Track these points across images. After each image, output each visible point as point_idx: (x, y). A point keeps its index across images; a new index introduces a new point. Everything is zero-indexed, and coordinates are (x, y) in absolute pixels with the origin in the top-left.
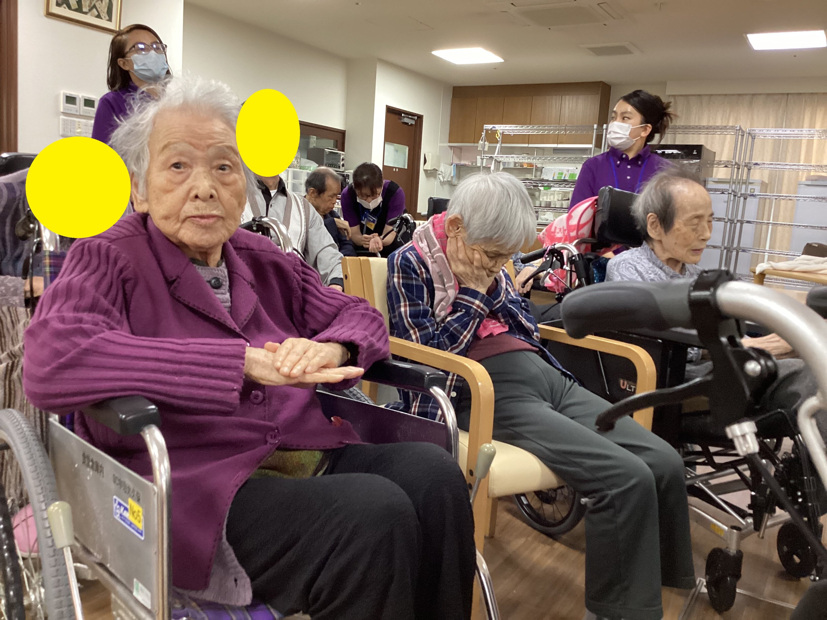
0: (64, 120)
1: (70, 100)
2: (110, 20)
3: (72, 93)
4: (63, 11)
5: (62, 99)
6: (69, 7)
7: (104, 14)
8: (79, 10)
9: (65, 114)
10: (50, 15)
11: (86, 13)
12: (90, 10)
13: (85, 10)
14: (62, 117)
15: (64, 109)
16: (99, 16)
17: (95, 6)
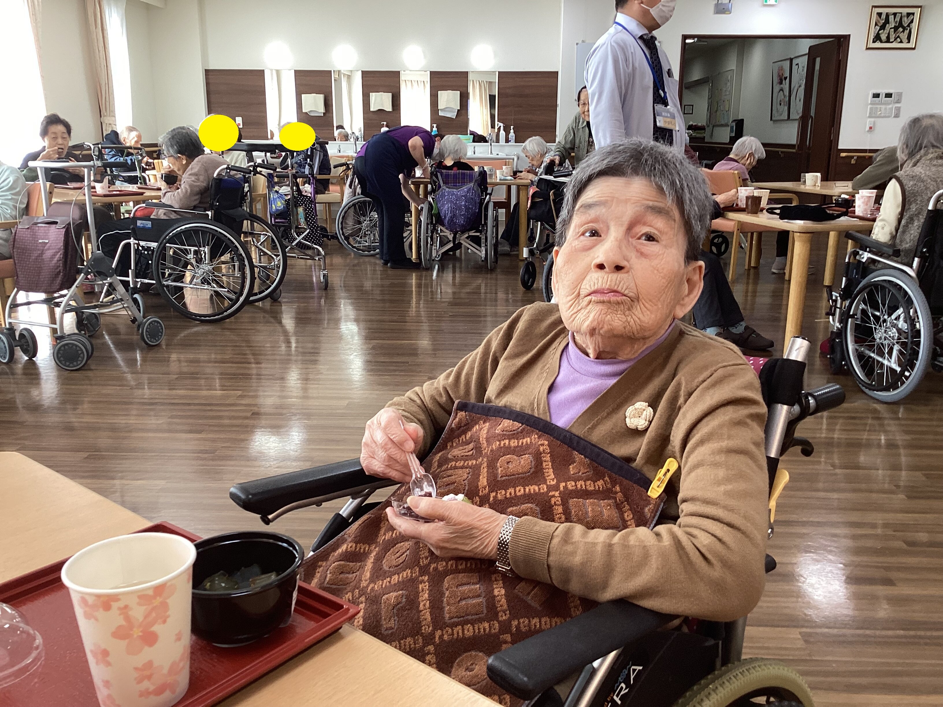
0: (871, 109)
1: (876, 96)
2: (909, 42)
3: (877, 91)
4: (878, 45)
5: (871, 96)
6: (881, 42)
7: (905, 40)
8: (888, 41)
9: (871, 104)
10: (867, 49)
11: (892, 42)
12: (895, 39)
13: (891, 40)
14: (870, 106)
15: (871, 101)
16: (901, 42)
17: (899, 37)
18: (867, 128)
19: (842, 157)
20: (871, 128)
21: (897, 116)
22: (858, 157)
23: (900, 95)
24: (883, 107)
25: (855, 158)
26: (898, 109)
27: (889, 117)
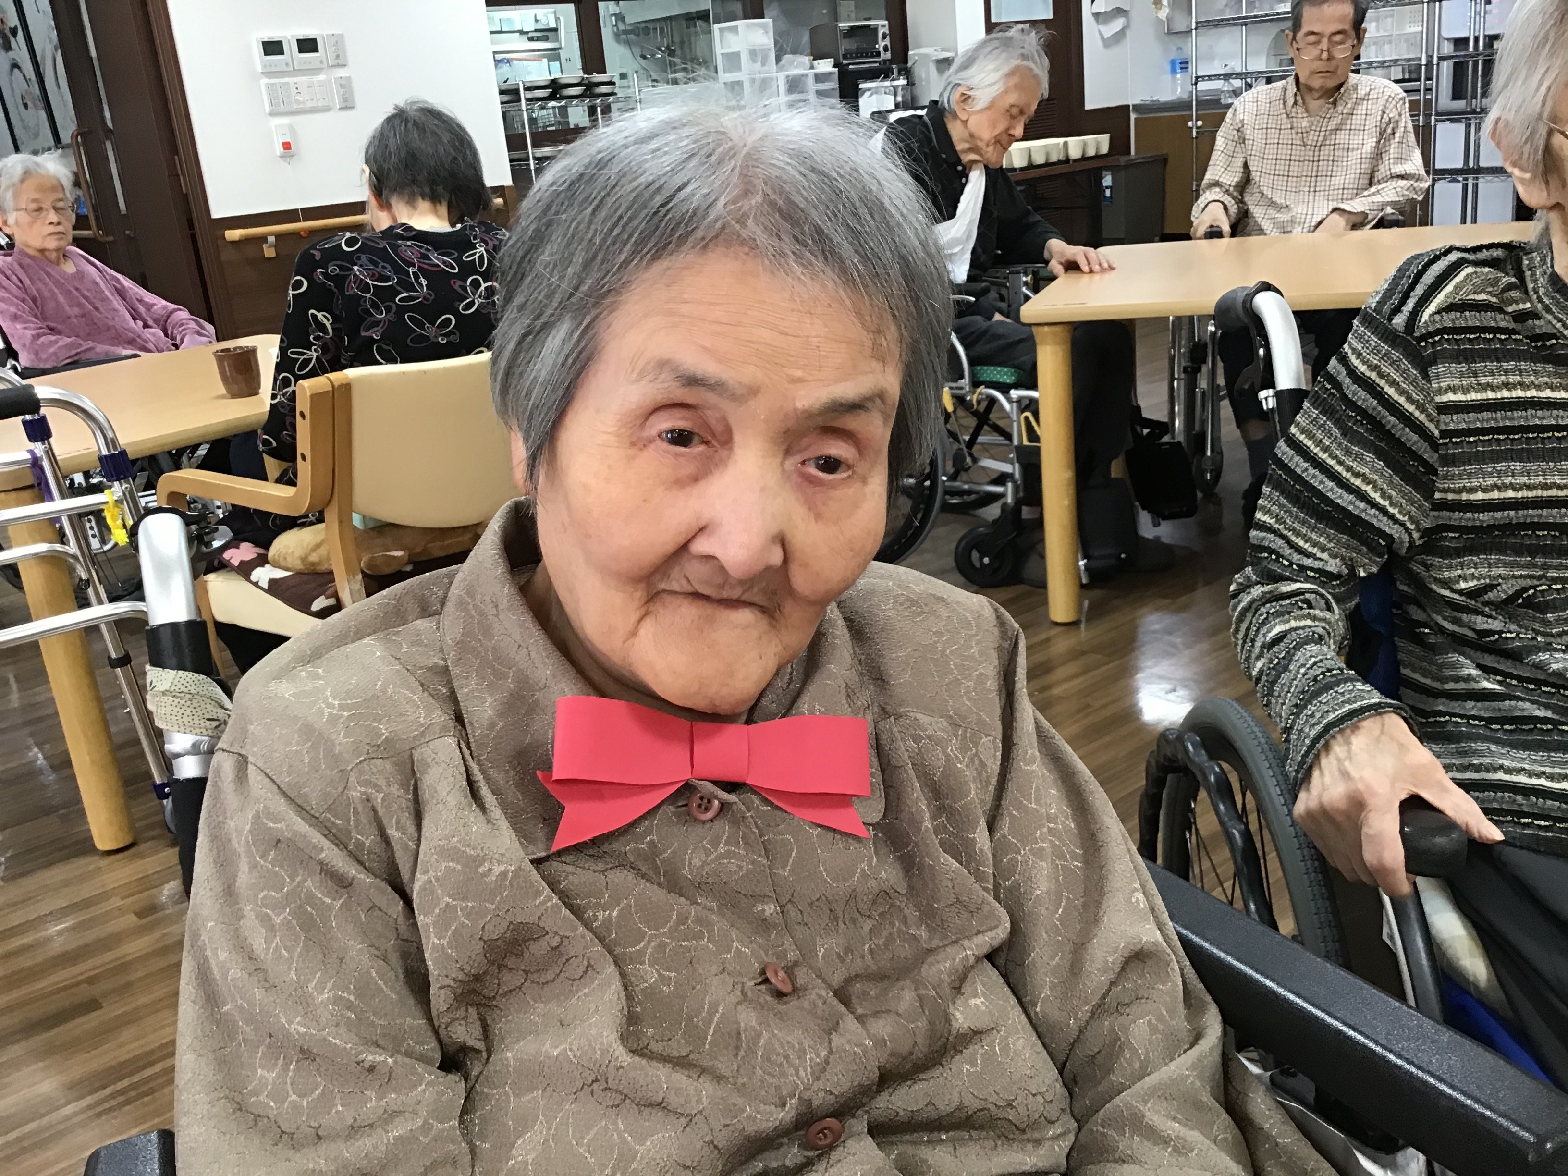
0: (269, 87)
1: (272, 48)
3: (273, 34)
5: (256, 50)
9: (267, 74)
14: (265, 81)
15: (264, 66)
18: (279, 149)
19: (233, 243)
20: (287, 146)
21: (348, 105)
22: (279, 236)
23: (338, 41)
24: (302, 80)
25: (272, 239)
26: (346, 85)
27: (326, 109)
